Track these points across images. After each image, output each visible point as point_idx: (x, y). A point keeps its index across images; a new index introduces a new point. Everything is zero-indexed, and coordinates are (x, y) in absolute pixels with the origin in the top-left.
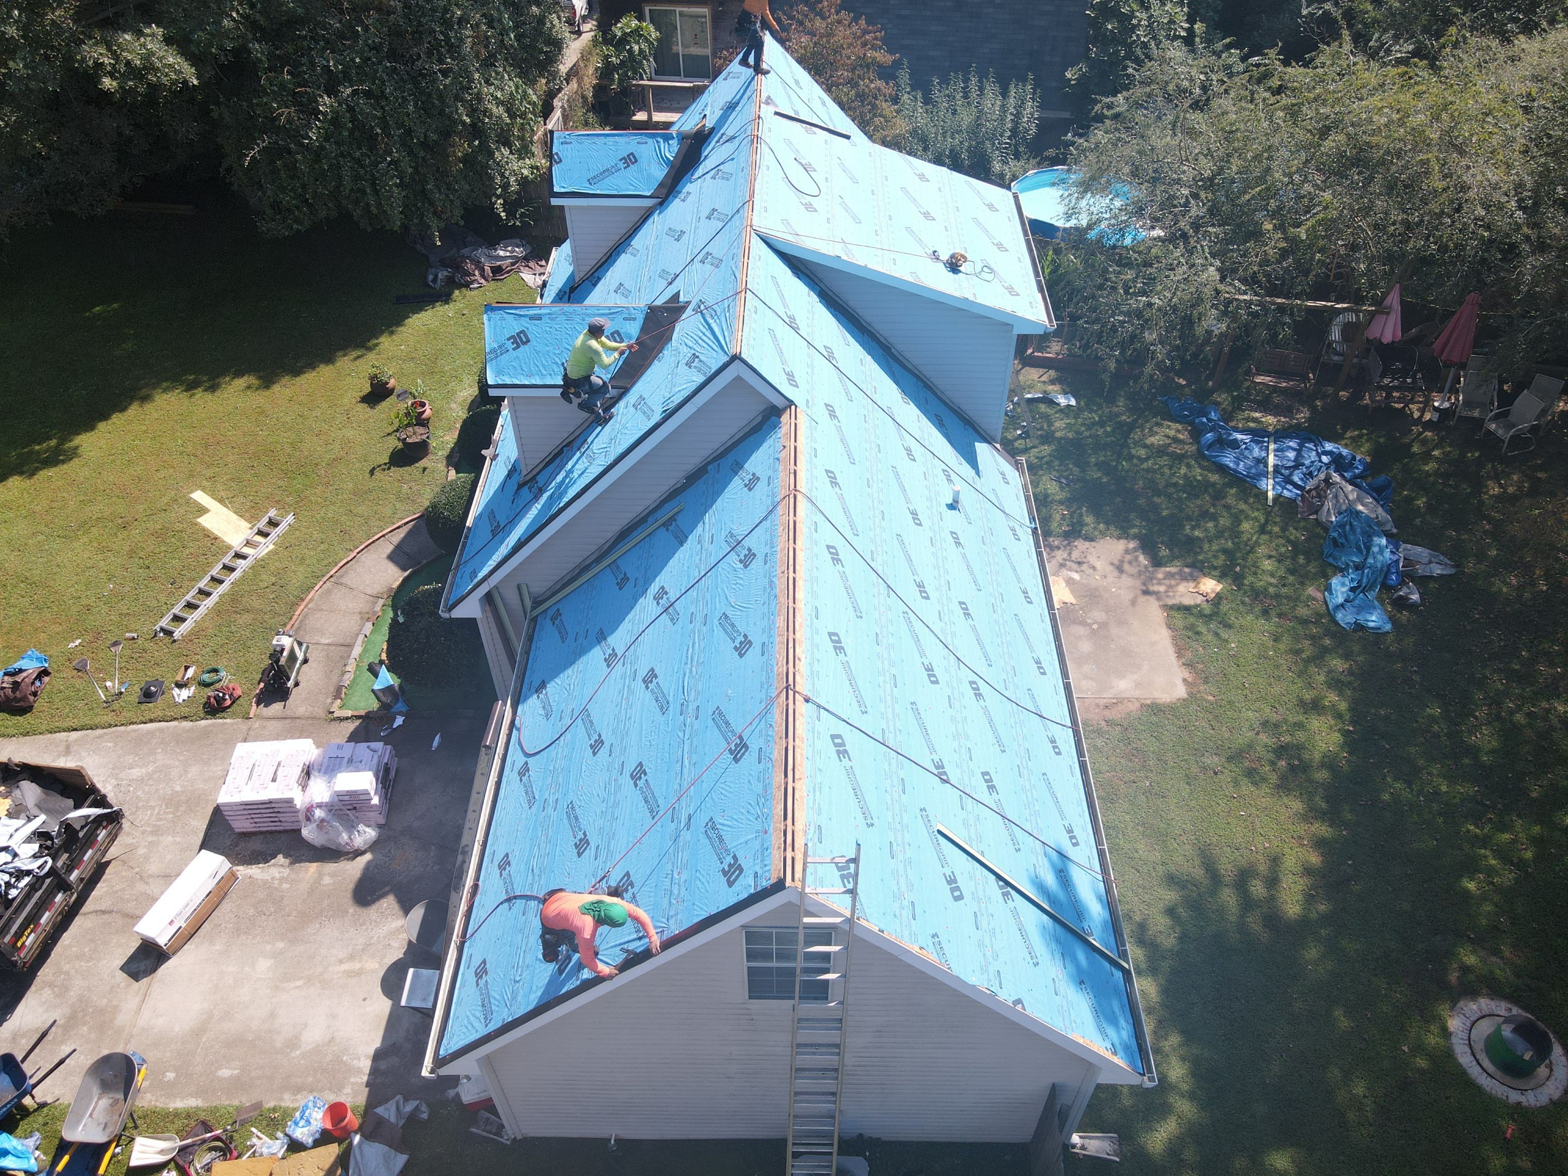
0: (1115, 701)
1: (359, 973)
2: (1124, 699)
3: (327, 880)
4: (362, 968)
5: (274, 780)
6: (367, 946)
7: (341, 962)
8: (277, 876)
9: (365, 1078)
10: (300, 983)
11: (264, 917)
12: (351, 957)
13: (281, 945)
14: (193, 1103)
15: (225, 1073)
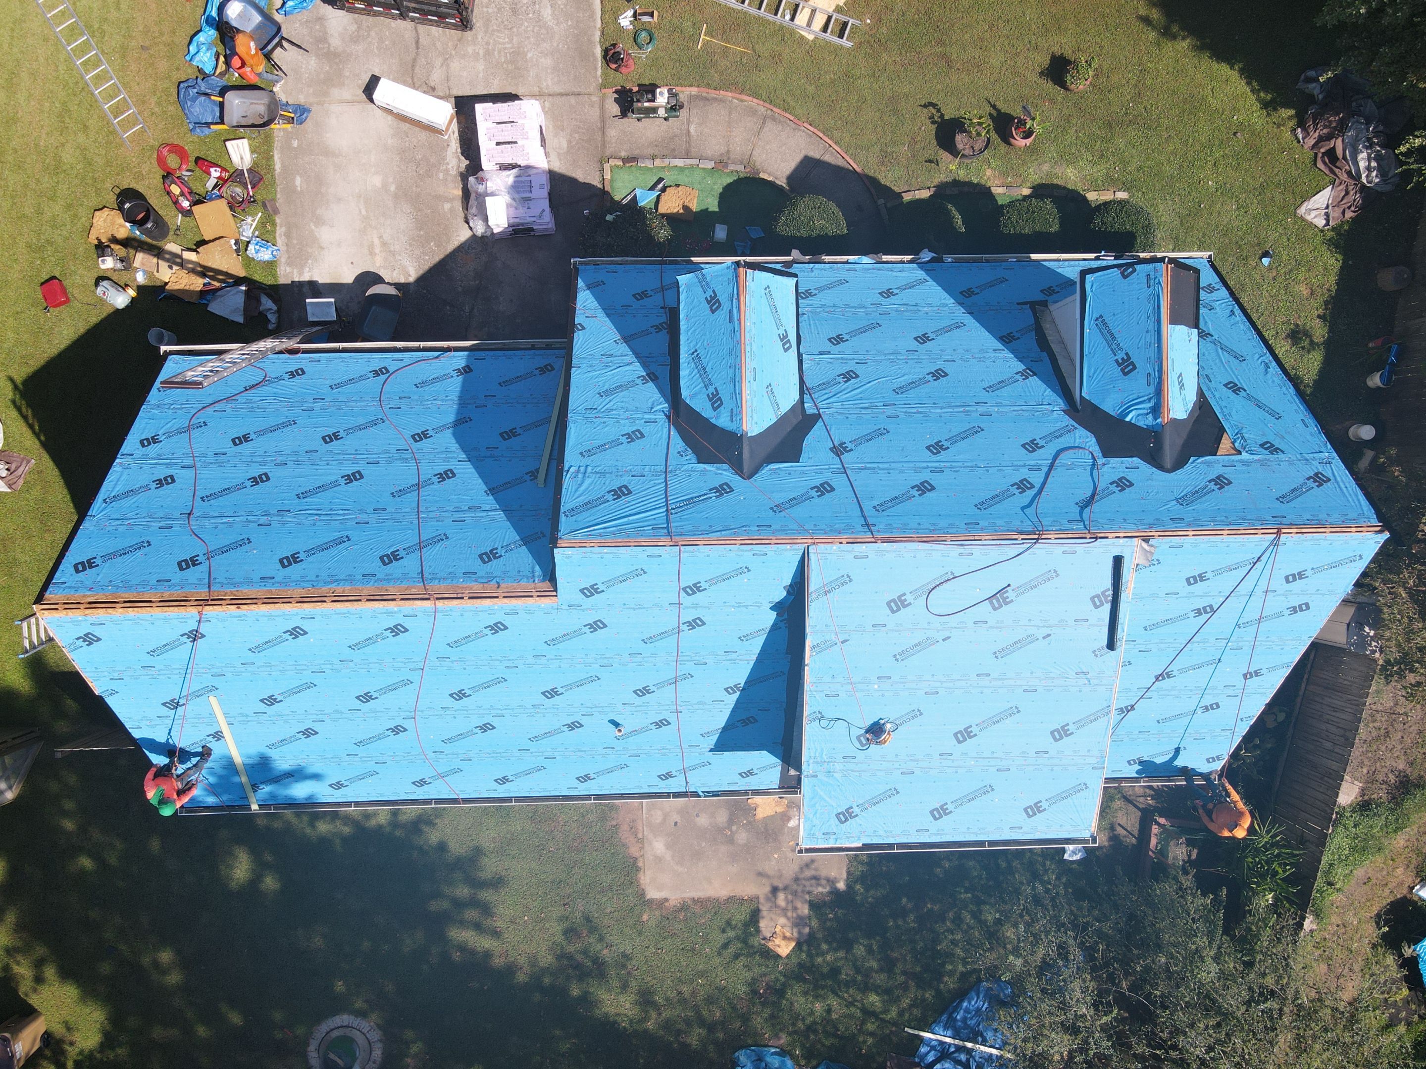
0: (640, 836)
1: (372, 253)
2: (643, 844)
3: (447, 206)
4: (376, 254)
5: (498, 144)
6: (393, 253)
7: (381, 237)
8: (450, 167)
9: (296, 279)
10: (364, 212)
11: (414, 168)
12: (384, 244)
13: (393, 188)
14: (278, 167)
15: (298, 181)
